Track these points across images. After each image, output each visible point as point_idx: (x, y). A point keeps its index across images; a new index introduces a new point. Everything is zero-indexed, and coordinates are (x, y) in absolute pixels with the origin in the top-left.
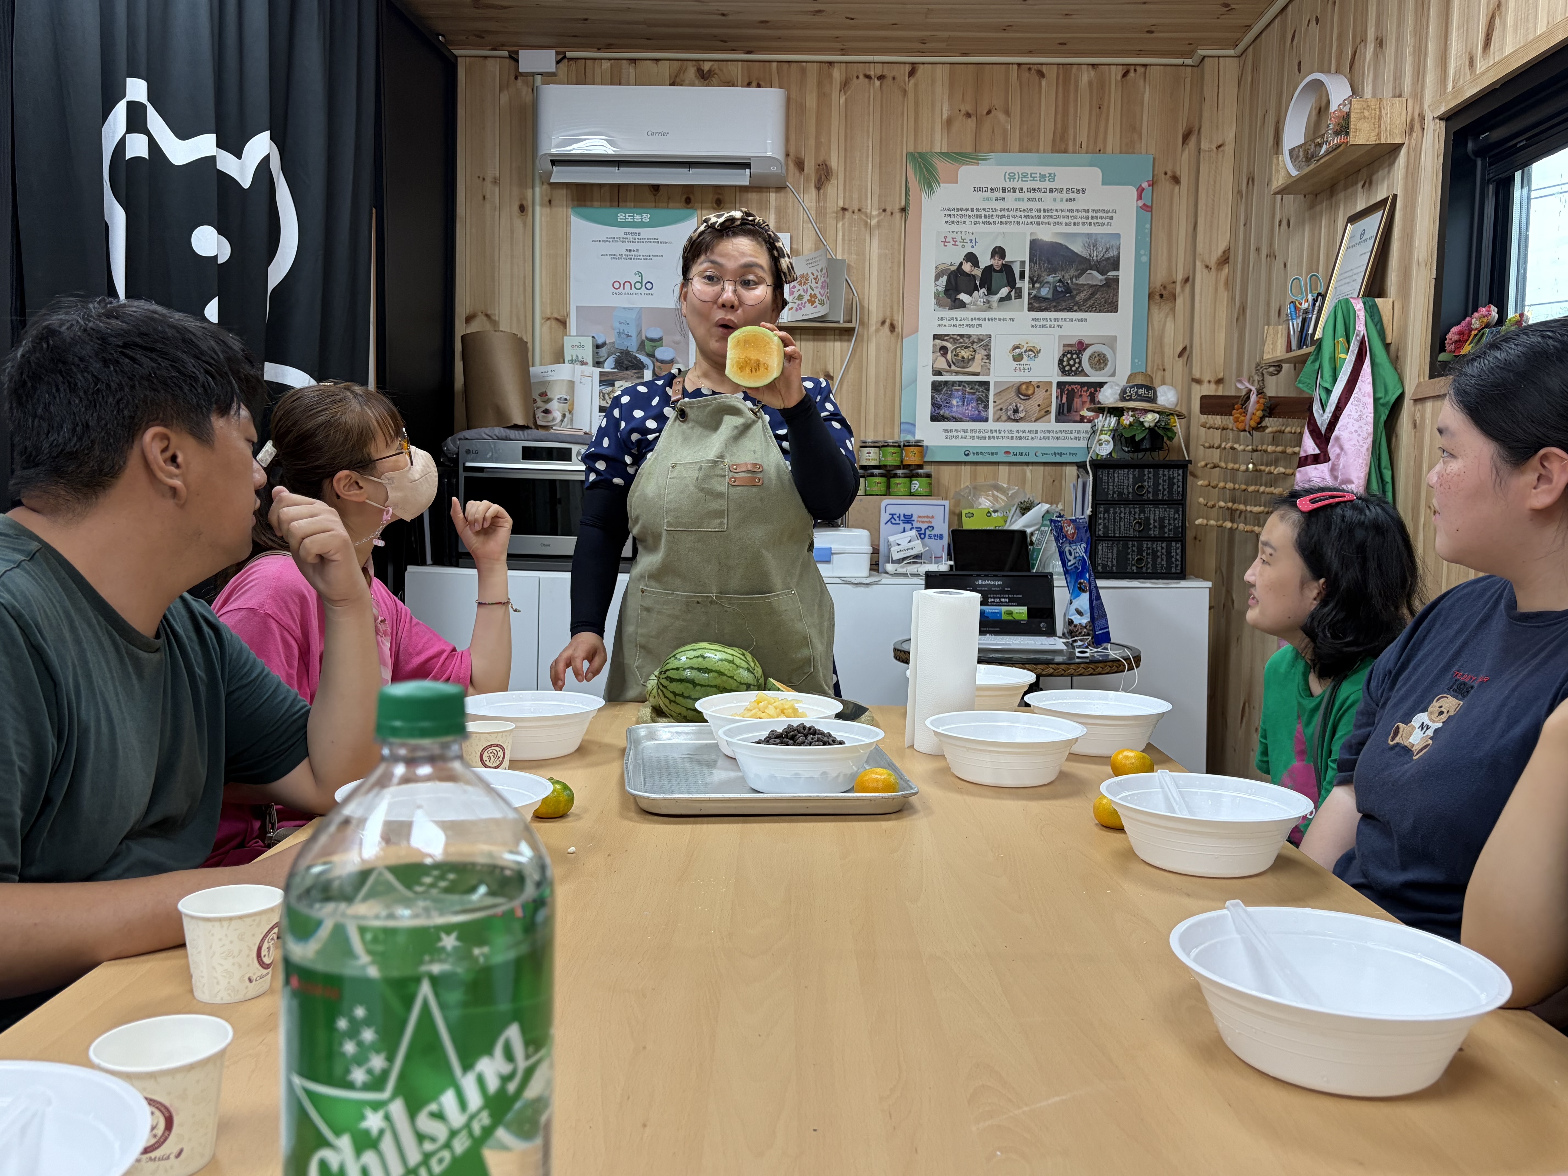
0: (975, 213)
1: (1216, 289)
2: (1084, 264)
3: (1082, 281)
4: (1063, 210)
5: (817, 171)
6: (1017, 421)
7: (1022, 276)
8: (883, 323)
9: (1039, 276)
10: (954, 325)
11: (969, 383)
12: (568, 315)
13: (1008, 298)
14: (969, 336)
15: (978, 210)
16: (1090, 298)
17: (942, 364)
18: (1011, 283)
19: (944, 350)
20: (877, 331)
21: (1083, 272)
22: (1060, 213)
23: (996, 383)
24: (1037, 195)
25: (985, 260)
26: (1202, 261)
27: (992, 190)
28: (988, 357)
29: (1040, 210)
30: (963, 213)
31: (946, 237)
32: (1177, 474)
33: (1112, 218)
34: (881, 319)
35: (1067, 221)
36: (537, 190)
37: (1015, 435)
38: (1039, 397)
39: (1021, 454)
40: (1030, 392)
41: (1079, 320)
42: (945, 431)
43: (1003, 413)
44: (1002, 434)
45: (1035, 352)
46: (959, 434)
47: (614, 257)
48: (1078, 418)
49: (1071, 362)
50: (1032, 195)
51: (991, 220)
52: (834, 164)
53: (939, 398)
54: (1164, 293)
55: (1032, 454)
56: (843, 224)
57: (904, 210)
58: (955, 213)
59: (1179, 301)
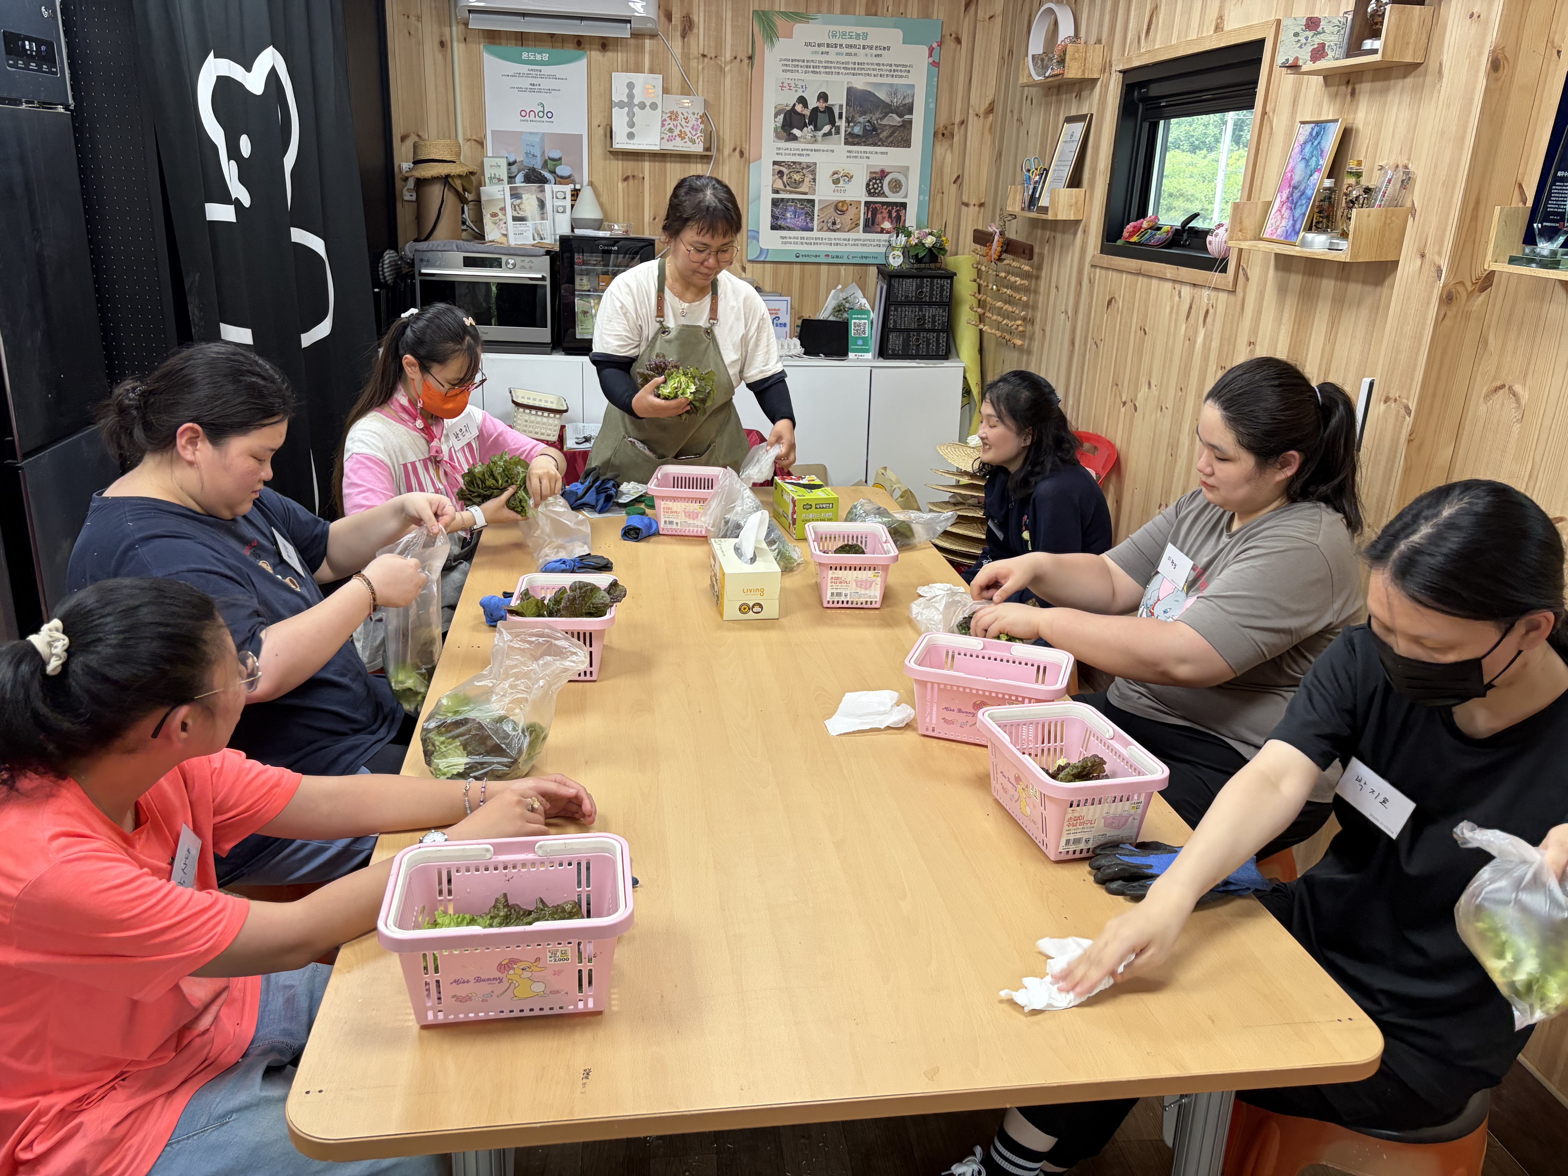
0: (805, 64)
1: (983, 134)
2: (887, 109)
3: (885, 122)
4: (872, 64)
5: (682, 22)
6: (834, 231)
7: (840, 117)
8: (734, 150)
9: (853, 117)
10: (789, 154)
11: (800, 200)
12: (485, 137)
13: (829, 134)
14: (800, 163)
15: (808, 61)
16: (890, 136)
17: (779, 185)
18: (832, 122)
19: (781, 173)
20: (730, 156)
21: (886, 115)
22: (870, 66)
23: (819, 201)
24: (853, 51)
25: (813, 103)
26: (974, 110)
27: (819, 45)
28: (814, 180)
29: (855, 63)
30: (797, 63)
31: (783, 83)
32: (946, 283)
33: (909, 71)
34: (732, 147)
35: (875, 73)
36: (454, 29)
37: (833, 242)
38: (851, 213)
39: (837, 257)
40: (845, 209)
41: (882, 153)
42: (781, 237)
43: (824, 225)
44: (824, 241)
45: (849, 177)
46: (792, 240)
47: (520, 89)
48: (879, 230)
49: (876, 186)
50: (849, 50)
51: (818, 70)
52: (695, 18)
53: (777, 211)
54: (945, 132)
55: (845, 257)
56: (703, 68)
57: (750, 58)
58: (790, 63)
59: (956, 138)
